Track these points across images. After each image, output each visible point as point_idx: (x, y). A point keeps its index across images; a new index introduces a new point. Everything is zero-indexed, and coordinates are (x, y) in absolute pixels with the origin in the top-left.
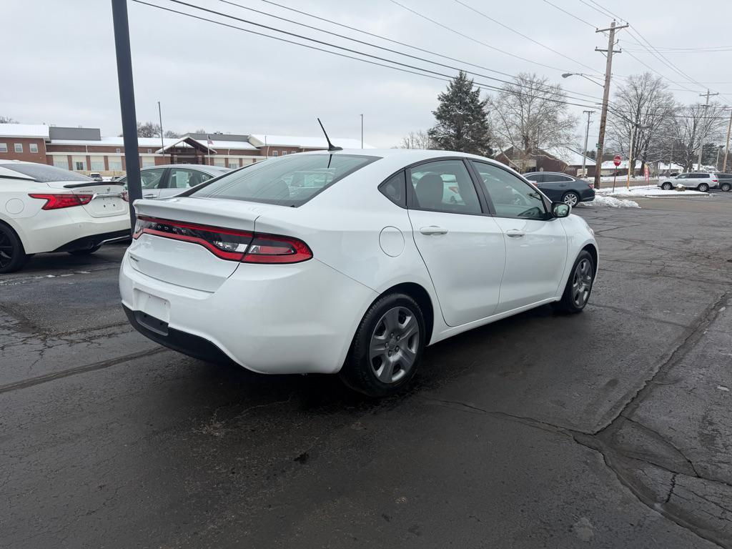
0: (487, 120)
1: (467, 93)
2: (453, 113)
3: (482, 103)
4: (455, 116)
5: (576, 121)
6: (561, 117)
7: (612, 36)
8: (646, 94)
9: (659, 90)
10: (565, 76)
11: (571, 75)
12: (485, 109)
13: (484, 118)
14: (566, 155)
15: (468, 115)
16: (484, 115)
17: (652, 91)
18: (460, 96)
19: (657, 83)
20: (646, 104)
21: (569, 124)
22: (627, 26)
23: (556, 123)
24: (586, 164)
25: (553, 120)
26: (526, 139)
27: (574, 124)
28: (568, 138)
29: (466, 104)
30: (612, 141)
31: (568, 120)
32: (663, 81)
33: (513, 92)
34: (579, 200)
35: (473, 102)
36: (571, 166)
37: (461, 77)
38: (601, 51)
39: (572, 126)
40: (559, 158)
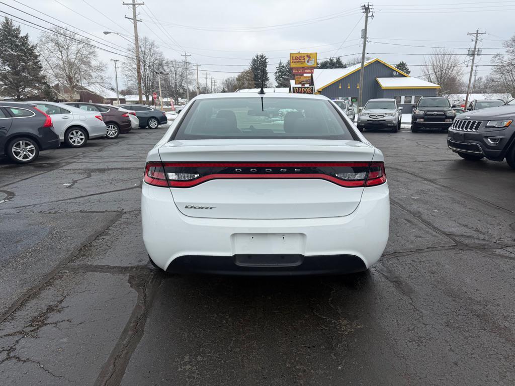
0: (39, 61)
1: (16, 37)
2: (7, 53)
3: (32, 47)
4: (9, 55)
5: (105, 66)
6: (94, 63)
7: (134, 9)
8: (147, 51)
9: (155, 49)
10: (106, 33)
11: (110, 33)
12: (36, 52)
13: (36, 59)
14: (103, 91)
15: (22, 56)
16: (36, 57)
17: (150, 49)
18: (10, 39)
19: (152, 44)
20: (149, 58)
21: (100, 69)
22: (143, 4)
23: (90, 66)
24: (120, 97)
25: (88, 64)
26: (70, 79)
27: (104, 68)
28: (102, 79)
29: (17, 46)
30: (132, 82)
31: (99, 66)
32: (156, 43)
33: (52, 40)
34: (159, 123)
35: (24, 46)
36: (108, 99)
37: (8, 23)
38: (129, 18)
39: (102, 70)
40: (98, 93)
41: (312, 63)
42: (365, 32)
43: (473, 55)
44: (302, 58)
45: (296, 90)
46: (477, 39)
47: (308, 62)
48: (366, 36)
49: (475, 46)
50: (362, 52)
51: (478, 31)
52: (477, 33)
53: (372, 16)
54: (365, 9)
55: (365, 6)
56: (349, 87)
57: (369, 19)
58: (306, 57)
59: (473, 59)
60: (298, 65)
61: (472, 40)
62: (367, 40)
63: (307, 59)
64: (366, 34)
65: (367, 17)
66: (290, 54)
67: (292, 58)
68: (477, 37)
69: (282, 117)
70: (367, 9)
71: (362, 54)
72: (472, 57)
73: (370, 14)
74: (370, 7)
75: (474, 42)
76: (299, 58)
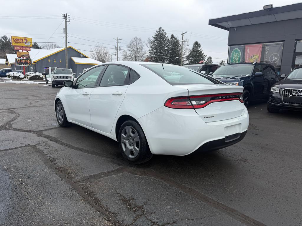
41: (28, 44)
42: (65, 30)
43: (117, 49)
44: (21, 40)
45: (19, 61)
46: (118, 42)
47: (26, 43)
48: (66, 32)
49: (118, 45)
50: (65, 41)
51: (118, 38)
52: (118, 39)
53: (69, 21)
54: (65, 16)
55: (64, 15)
56: (55, 61)
57: (68, 23)
58: (24, 40)
59: (118, 52)
60: (18, 44)
61: (116, 42)
62: (67, 35)
63: (25, 41)
64: (66, 31)
65: (66, 21)
66: (11, 36)
67: (13, 39)
68: (118, 41)
69: (9, 78)
70: (65, 17)
71: (65, 43)
72: (117, 51)
73: (68, 20)
74: (67, 16)
75: (117, 43)
76: (19, 40)
